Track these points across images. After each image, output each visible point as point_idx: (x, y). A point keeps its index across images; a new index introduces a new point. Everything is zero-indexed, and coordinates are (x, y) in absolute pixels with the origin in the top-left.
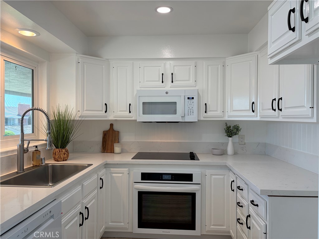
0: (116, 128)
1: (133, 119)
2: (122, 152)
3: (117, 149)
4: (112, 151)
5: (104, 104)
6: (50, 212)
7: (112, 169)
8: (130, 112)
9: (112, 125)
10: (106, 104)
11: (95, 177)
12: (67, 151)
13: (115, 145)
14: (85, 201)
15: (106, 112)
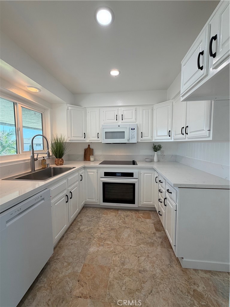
0: (91, 147)
1: (100, 141)
2: (95, 160)
3: (92, 159)
4: (89, 160)
6: (41, 196)
7: (88, 170)
8: (98, 138)
9: (89, 145)
10: (84, 133)
11: (77, 174)
12: (62, 160)
13: (91, 156)
15: (85, 138)
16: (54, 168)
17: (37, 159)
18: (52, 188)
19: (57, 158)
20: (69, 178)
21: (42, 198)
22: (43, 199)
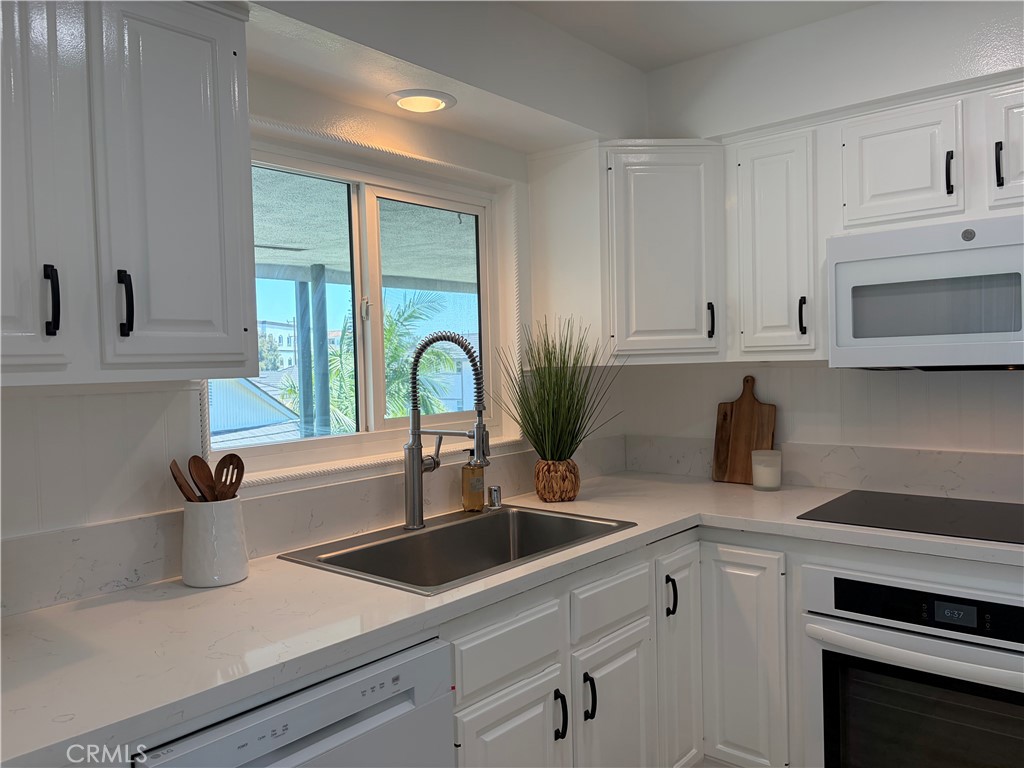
0: (765, 391)
1: (817, 356)
2: (786, 482)
3: (764, 471)
4: (747, 480)
5: (705, 306)
6: (396, 679)
7: (722, 548)
8: (803, 330)
9: (749, 381)
10: (710, 306)
11: (641, 569)
12: (573, 470)
13: (757, 457)
14: (584, 655)
15: (711, 334)
16: (525, 517)
17: (437, 464)
18: (467, 642)
19: (544, 458)
20: (584, 592)
21: (402, 687)
22: (409, 695)
